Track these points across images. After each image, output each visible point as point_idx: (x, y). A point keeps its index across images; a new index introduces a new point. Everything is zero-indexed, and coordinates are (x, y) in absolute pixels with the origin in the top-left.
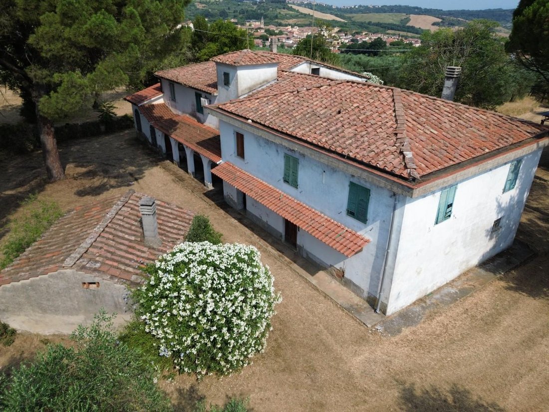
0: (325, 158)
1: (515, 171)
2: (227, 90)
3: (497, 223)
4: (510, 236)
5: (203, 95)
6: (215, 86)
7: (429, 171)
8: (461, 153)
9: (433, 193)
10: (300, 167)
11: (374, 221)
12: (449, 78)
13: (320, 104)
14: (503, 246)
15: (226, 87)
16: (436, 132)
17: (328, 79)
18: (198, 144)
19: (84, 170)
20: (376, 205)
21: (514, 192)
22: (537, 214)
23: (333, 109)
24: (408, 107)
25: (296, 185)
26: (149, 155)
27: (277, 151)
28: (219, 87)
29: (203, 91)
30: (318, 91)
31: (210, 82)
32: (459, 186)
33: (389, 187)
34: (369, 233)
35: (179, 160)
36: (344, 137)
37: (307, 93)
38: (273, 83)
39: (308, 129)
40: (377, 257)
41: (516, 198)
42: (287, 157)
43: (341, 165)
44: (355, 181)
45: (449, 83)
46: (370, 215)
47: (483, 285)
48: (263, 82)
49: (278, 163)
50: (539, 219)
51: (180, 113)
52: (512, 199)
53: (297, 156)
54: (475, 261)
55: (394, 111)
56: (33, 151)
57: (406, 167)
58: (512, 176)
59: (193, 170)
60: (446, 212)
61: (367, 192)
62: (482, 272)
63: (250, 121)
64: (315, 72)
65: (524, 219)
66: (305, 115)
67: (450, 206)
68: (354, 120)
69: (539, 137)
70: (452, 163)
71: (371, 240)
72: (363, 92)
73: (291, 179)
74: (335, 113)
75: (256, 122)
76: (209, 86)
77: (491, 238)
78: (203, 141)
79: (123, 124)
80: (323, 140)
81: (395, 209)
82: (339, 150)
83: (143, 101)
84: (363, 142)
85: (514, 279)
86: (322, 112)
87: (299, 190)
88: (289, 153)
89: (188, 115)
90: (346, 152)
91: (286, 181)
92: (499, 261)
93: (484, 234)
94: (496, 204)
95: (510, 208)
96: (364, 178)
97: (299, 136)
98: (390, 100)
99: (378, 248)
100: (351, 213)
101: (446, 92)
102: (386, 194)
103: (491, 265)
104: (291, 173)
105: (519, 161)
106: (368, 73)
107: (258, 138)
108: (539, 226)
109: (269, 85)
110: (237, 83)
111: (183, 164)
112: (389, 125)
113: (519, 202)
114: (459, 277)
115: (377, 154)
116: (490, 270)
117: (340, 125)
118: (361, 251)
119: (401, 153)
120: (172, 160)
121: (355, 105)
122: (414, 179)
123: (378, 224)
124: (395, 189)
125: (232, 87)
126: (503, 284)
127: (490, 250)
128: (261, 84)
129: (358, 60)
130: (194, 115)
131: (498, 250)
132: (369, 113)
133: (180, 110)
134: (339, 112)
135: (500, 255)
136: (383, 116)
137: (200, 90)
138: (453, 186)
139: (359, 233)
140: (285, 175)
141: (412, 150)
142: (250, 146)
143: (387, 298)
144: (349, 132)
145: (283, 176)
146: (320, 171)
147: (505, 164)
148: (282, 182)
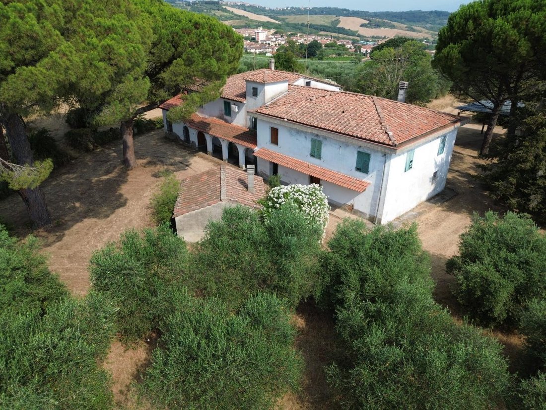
0: (343, 139)
1: (443, 142)
2: (255, 99)
3: (435, 174)
4: (443, 184)
5: (232, 102)
6: (244, 95)
7: (402, 141)
8: (416, 132)
9: (403, 153)
10: (323, 145)
11: (373, 171)
12: (401, 89)
13: (328, 108)
14: (439, 190)
15: (254, 97)
16: (401, 122)
17: (325, 90)
18: (234, 137)
19: (145, 161)
20: (374, 163)
21: (443, 155)
22: (457, 173)
23: (339, 110)
24: (383, 108)
25: (319, 157)
26: (184, 149)
27: (306, 137)
28: (247, 97)
29: (231, 100)
30: (324, 99)
32: (416, 150)
33: (383, 150)
34: (370, 179)
35: (212, 152)
36: (350, 126)
37: (317, 100)
38: (286, 93)
39: (327, 123)
40: (375, 192)
41: (445, 159)
42: (313, 141)
43: (355, 141)
44: (361, 150)
45: (401, 92)
46: (370, 168)
47: (430, 209)
48: (280, 93)
49: (306, 144)
50: (459, 176)
51: (207, 117)
52: (442, 159)
53: (321, 139)
54: (424, 198)
55: (377, 110)
57: (390, 140)
58: (442, 145)
59: (227, 157)
60: (409, 166)
61: (369, 155)
62: (429, 204)
63: (286, 120)
64: (308, 84)
65: (450, 176)
66: (322, 115)
67: (411, 161)
68: (354, 116)
69: (455, 122)
70: (412, 137)
71: (371, 182)
72: (354, 99)
73: (316, 153)
74: (340, 113)
75: (290, 120)
76: (237, 96)
77: (432, 184)
78: (237, 135)
79: (149, 127)
80: (339, 129)
81: (385, 163)
82: (351, 133)
84: (363, 128)
85: (446, 206)
86: (333, 112)
87: (322, 160)
88: (315, 138)
89: (215, 118)
90: (355, 134)
91: (312, 156)
92: (437, 198)
93: (429, 180)
94: (434, 162)
95: (441, 166)
96: (366, 147)
97: (323, 127)
98: (372, 104)
99: (375, 187)
100: (358, 169)
101: (400, 97)
102: (380, 154)
103: (433, 200)
104: (316, 150)
105: (445, 137)
106: (328, 80)
107: (290, 130)
108: (459, 180)
109: (283, 95)
110: (264, 95)
111: (217, 152)
112: (375, 118)
113: (446, 162)
114: (417, 207)
115: (373, 135)
116: (433, 203)
117: (346, 119)
118: (365, 190)
119: (386, 133)
120: (205, 151)
121: (352, 107)
122: (395, 145)
123: (375, 173)
124: (387, 151)
125: (259, 97)
126: (440, 208)
127: (432, 191)
128: (279, 95)
129: (316, 68)
130: (221, 118)
131: (436, 192)
132: (361, 112)
133: (207, 114)
134: (343, 112)
135: (437, 195)
136: (371, 113)
137: (229, 99)
138: (412, 150)
139: (363, 180)
140: (312, 152)
141: (391, 131)
142: (282, 136)
143: (381, 215)
144: (353, 123)
145: (310, 153)
146: (338, 146)
147: (438, 138)
148: (309, 156)
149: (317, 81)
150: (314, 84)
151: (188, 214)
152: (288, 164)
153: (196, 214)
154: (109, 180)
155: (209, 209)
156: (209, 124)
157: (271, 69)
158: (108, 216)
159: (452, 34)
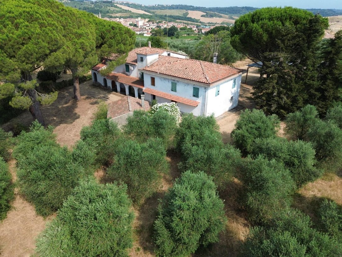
0: (186, 81)
1: (235, 82)
2: (142, 63)
3: (232, 97)
4: (236, 103)
5: (130, 65)
6: (136, 61)
7: (213, 82)
8: (220, 77)
9: (214, 87)
10: (177, 85)
11: (200, 97)
12: (215, 56)
13: (179, 67)
14: (235, 106)
15: (142, 62)
16: (213, 72)
17: (177, 58)
18: (132, 83)
19: (84, 97)
20: (201, 92)
21: (235, 88)
22: (246, 98)
23: (184, 68)
24: (205, 66)
25: (175, 91)
26: (105, 90)
27: (169, 81)
28: (138, 62)
29: (129, 64)
30: (177, 62)
31: (134, 59)
32: (220, 86)
33: (204, 86)
34: (199, 100)
35: (120, 91)
36: (189, 75)
37: (173, 63)
38: (158, 60)
39: (178, 74)
40: (202, 106)
42: (172, 83)
43: (191, 82)
44: (195, 86)
45: (215, 58)
46: (199, 95)
47: (230, 115)
49: (169, 85)
50: (246, 99)
51: (116, 73)
52: (235, 91)
53: (176, 82)
54: (227, 109)
55: (202, 67)
57: (207, 81)
58: (234, 84)
59: (128, 94)
60: (218, 93)
61: (198, 89)
62: (229, 112)
63: (158, 73)
64: (169, 55)
65: (241, 99)
66: (176, 70)
67: (219, 91)
68: (191, 71)
69: (239, 72)
70: (218, 80)
71: (200, 102)
72: (191, 62)
73: (174, 89)
74: (185, 69)
75: (161, 73)
76: (132, 62)
77: (231, 102)
78: (134, 81)
79: (83, 79)
80: (184, 77)
81: (206, 92)
82: (190, 79)
83: (99, 69)
84: (195, 76)
85: (237, 113)
86: (181, 69)
87: (177, 92)
88: (173, 82)
89: (120, 73)
90: (191, 79)
91: (172, 90)
92: (234, 110)
93: (229, 101)
94: (231, 92)
95: (235, 94)
96: (197, 85)
97: (176, 76)
98: (200, 64)
99: (202, 104)
100: (194, 96)
101: (214, 61)
102: (203, 88)
103: (232, 111)
104: (174, 87)
105: (235, 79)
107: (161, 78)
108: (245, 101)
109: (156, 61)
110: (147, 61)
112: (201, 71)
113: (237, 92)
114: (223, 114)
115: (200, 79)
116: (231, 112)
117: (187, 72)
118: (197, 106)
119: (206, 78)
120: (116, 91)
121: (190, 66)
122: (210, 84)
123: (202, 97)
124: (206, 86)
125: (144, 62)
126: (235, 114)
127: (231, 106)
128: (154, 60)
130: (124, 73)
131: (233, 107)
132: (195, 69)
134: (186, 69)
135: (234, 108)
136: (199, 69)
137: (128, 63)
138: (218, 86)
139: (196, 101)
140: (172, 88)
141: (208, 77)
142: (157, 81)
144: (191, 74)
145: (171, 89)
146: (184, 85)
147: (232, 80)
148: (171, 91)
149: (174, 53)
150: (172, 55)
151: (114, 118)
152: (160, 95)
153: (118, 118)
154: (67, 107)
155: (124, 115)
156: (118, 77)
157: (149, 47)
158: (72, 123)
159: (236, 30)
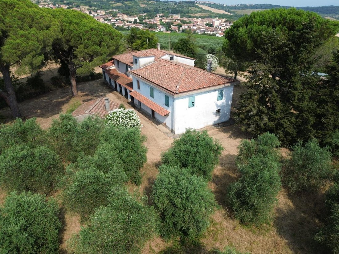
1: (221, 94)
2: (136, 65)
3: (218, 110)
7: (182, 91)
9: (185, 98)
10: (154, 91)
12: (209, 63)
13: (162, 72)
14: (224, 120)
18: (126, 84)
20: (170, 101)
23: (166, 73)
24: (187, 73)
25: (153, 97)
26: (108, 89)
27: (148, 87)
28: (134, 64)
29: (128, 65)
30: (164, 67)
31: (132, 62)
32: (196, 96)
34: (170, 110)
35: (119, 91)
36: (164, 82)
37: (160, 68)
38: (153, 63)
39: (156, 80)
40: (171, 117)
41: (225, 103)
42: (151, 88)
44: (166, 95)
45: (209, 65)
46: (170, 105)
47: (211, 129)
48: (149, 62)
49: (149, 90)
52: (223, 103)
53: (153, 88)
55: (182, 74)
56: (64, 86)
57: (176, 90)
60: (192, 104)
61: (168, 98)
64: (172, 58)
66: (157, 75)
68: (170, 77)
71: (170, 112)
72: (176, 68)
73: (152, 96)
74: (166, 75)
75: (142, 77)
77: (216, 116)
78: (128, 83)
80: (159, 83)
82: (162, 86)
83: (107, 67)
84: (169, 84)
85: (222, 129)
86: (162, 74)
87: (154, 99)
88: (151, 87)
89: (123, 74)
91: (151, 96)
93: (212, 114)
94: (215, 104)
95: (223, 106)
97: (153, 81)
99: (171, 114)
100: (166, 104)
102: (172, 97)
103: (217, 125)
104: (152, 93)
105: (222, 91)
109: (151, 63)
111: (121, 92)
112: (178, 79)
113: (227, 105)
115: (171, 87)
116: (216, 127)
117: (165, 78)
118: (168, 115)
119: (176, 86)
120: (117, 91)
121: (172, 72)
122: (177, 93)
123: (171, 107)
125: (138, 64)
127: (218, 120)
128: (149, 63)
130: (125, 73)
132: (174, 75)
133: (121, 72)
136: (178, 76)
139: (167, 110)
142: (141, 85)
143: (175, 129)
145: (150, 94)
146: (158, 92)
147: (215, 90)
148: (150, 96)
149: (178, 56)
150: (175, 58)
154: (60, 101)
156: (119, 77)
